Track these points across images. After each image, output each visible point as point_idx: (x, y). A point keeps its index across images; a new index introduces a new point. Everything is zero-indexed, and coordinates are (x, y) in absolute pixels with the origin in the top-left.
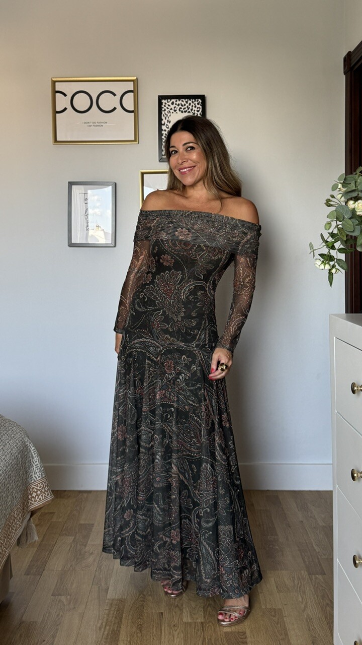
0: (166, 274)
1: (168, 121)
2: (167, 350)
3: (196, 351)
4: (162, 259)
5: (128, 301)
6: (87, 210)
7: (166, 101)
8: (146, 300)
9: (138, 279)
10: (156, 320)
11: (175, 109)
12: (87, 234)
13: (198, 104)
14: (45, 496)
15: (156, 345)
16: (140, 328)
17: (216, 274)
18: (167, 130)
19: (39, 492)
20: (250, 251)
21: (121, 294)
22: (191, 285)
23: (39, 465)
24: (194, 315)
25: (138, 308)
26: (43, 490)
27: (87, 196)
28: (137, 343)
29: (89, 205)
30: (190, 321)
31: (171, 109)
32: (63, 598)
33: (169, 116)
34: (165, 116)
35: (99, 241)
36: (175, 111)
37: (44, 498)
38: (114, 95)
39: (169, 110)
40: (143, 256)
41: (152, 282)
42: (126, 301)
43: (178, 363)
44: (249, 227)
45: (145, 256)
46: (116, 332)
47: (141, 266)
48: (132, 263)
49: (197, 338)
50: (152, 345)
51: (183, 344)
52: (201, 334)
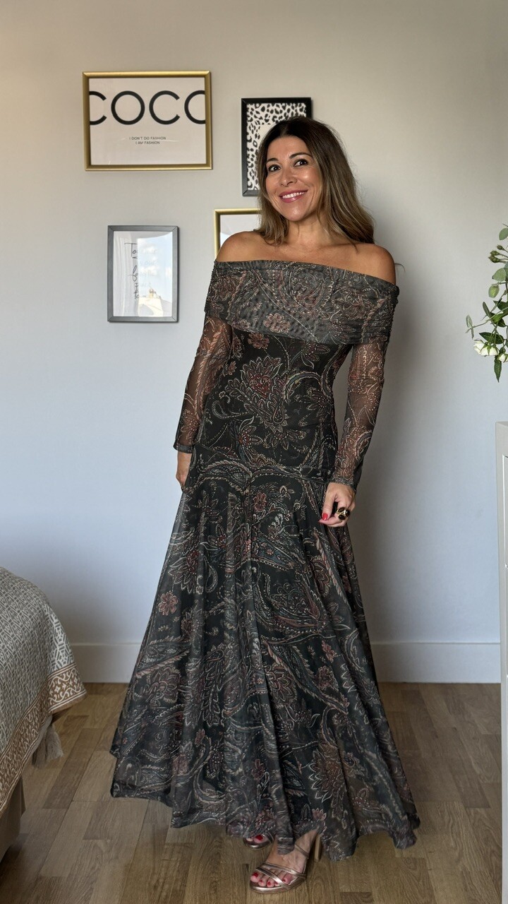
0: (258, 362)
1: (256, 135)
2: (259, 477)
3: (303, 479)
4: (250, 338)
5: (196, 402)
6: (136, 267)
7: (253, 106)
8: (229, 401)
9: (212, 368)
10: (245, 431)
11: (267, 118)
12: (136, 304)
13: (301, 110)
14: (73, 692)
15: (243, 470)
16: (220, 444)
17: (333, 360)
18: (255, 149)
19: (64, 686)
21: (186, 392)
23: (64, 645)
24: (303, 424)
25: (217, 415)
26: (71, 683)
27: (136, 247)
28: (215, 468)
29: (139, 260)
30: (296, 433)
31: (261, 118)
32: (100, 843)
33: (257, 128)
34: (252, 128)
35: (153, 314)
36: (267, 121)
37: (72, 694)
38: (177, 97)
39: (258, 119)
40: (219, 333)
41: (237, 374)
42: (193, 402)
43: (274, 498)
44: (382, 286)
45: (222, 333)
46: (179, 450)
47: (217, 347)
48: (202, 343)
49: (306, 459)
50: (238, 470)
51: (285, 467)
52: (312, 453)
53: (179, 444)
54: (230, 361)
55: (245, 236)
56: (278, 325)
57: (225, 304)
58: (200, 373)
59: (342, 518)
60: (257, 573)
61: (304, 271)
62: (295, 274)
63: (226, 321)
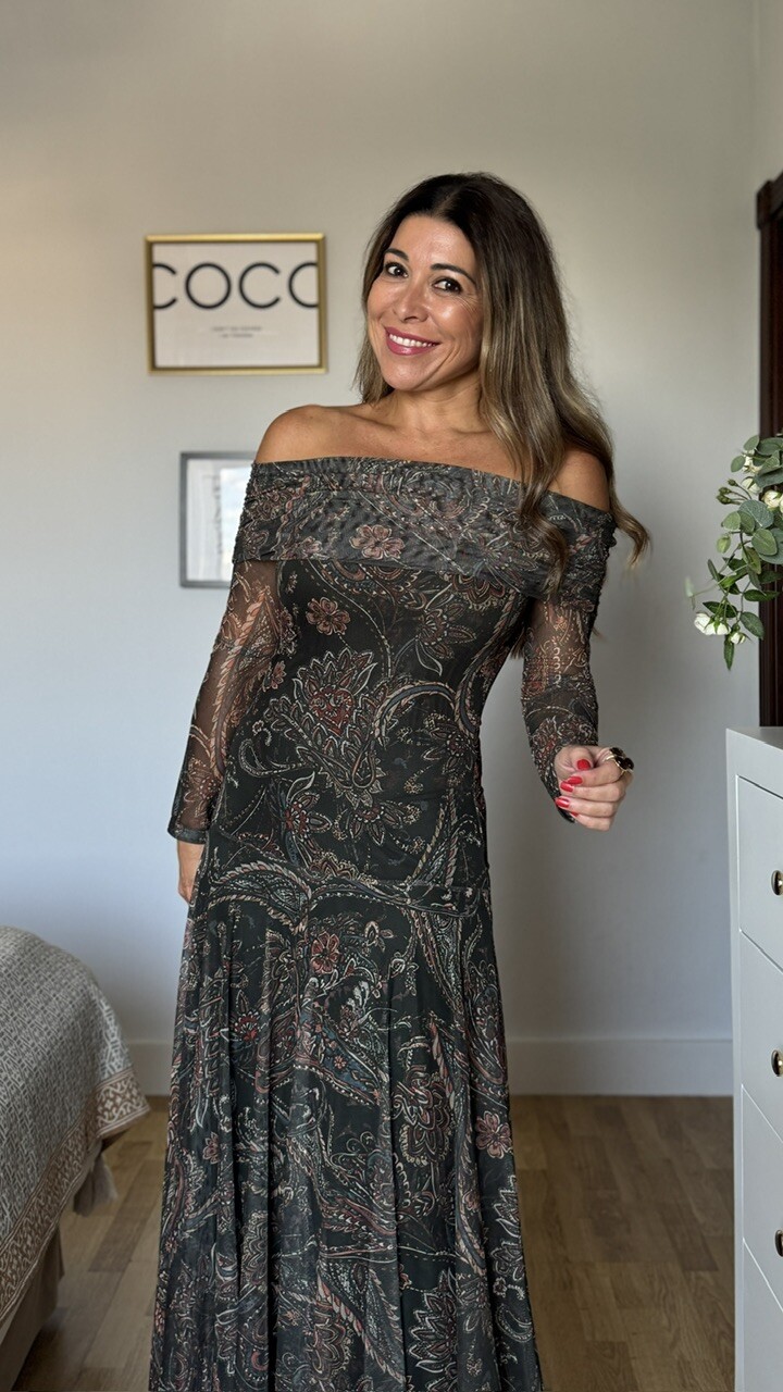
0: (327, 662)
2: (326, 900)
3: (411, 909)
4: (312, 612)
5: (213, 743)
6: (218, 511)
8: (269, 740)
9: (244, 676)
10: (297, 803)
12: (220, 562)
14: (131, 1108)
15: (294, 883)
16: (250, 827)
17: (482, 659)
19: (119, 1100)
20: (579, 589)
21: (193, 722)
22: (405, 694)
23: (119, 1043)
24: (413, 788)
25: (246, 767)
26: (128, 1096)
27: (219, 481)
28: (240, 877)
29: (223, 501)
30: (400, 808)
37: (129, 1111)
38: (277, 271)
40: (258, 605)
41: (287, 687)
42: (207, 743)
43: (353, 945)
44: (584, 517)
45: (264, 604)
46: (177, 838)
47: (253, 634)
48: (225, 625)
49: (420, 866)
50: (284, 883)
51: (375, 882)
52: (432, 853)
53: (178, 824)
54: (275, 661)
55: (310, 412)
58: (220, 684)
60: (320, 1101)
61: (426, 479)
62: (409, 484)
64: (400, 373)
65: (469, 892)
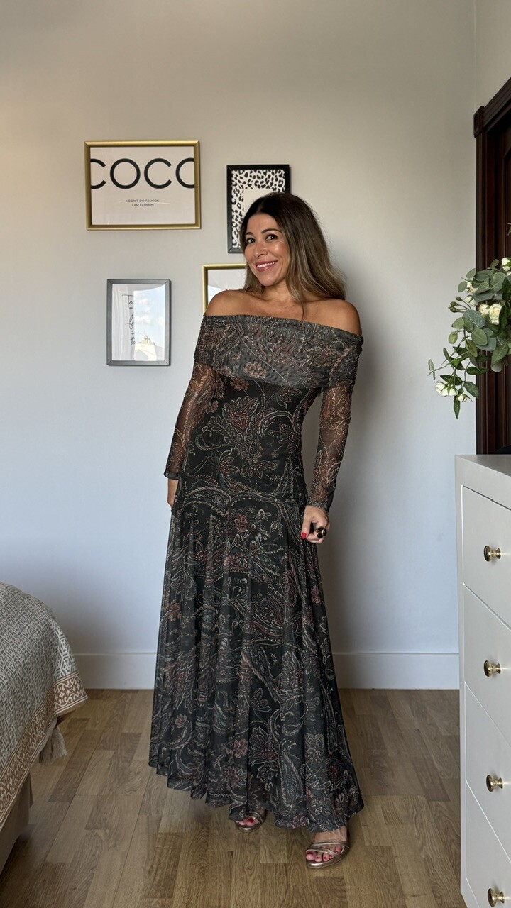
0: (238, 402)
1: (240, 198)
2: (238, 502)
3: (277, 503)
4: (232, 382)
5: (184, 436)
6: (132, 317)
7: (237, 173)
8: (211, 435)
9: (198, 407)
10: (224, 463)
11: (250, 183)
12: (132, 350)
13: (280, 176)
14: (76, 697)
15: (223, 495)
16: (202, 472)
17: (304, 402)
19: (68, 692)
21: (176, 427)
22: (272, 415)
23: (68, 655)
24: (274, 455)
25: (200, 447)
26: (74, 689)
27: (133, 298)
28: (198, 493)
29: (135, 310)
30: (269, 464)
31: (244, 183)
32: (100, 832)
33: (241, 192)
34: (237, 192)
35: (147, 358)
36: (250, 185)
37: (75, 699)
38: (169, 164)
39: (241, 184)
40: (206, 377)
41: (219, 412)
42: (182, 436)
43: (253, 519)
44: (348, 338)
45: (208, 376)
46: (169, 478)
47: (203, 389)
48: (191, 385)
49: (279, 486)
50: (218, 495)
51: (261, 493)
52: (283, 480)
53: (169, 472)
54: (213, 400)
56: (256, 372)
57: (211, 352)
58: (188, 411)
59: (320, 536)
61: (280, 325)
62: (272, 328)
63: (212, 367)
64: (267, 279)
65: (300, 495)
